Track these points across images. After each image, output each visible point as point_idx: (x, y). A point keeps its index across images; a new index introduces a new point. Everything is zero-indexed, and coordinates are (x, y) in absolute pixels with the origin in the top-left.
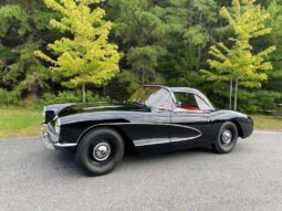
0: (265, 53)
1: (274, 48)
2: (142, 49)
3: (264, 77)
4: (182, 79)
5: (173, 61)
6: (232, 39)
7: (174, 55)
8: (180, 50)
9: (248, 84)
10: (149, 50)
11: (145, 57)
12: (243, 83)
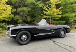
0: (60, 9)
1: (62, 7)
2: (22, 8)
3: (60, 16)
4: (37, 18)
5: (34, 12)
6: (50, 4)
7: (34, 11)
8: (36, 9)
9: (56, 18)
10: (25, 8)
11: (23, 11)
12: (54, 18)
